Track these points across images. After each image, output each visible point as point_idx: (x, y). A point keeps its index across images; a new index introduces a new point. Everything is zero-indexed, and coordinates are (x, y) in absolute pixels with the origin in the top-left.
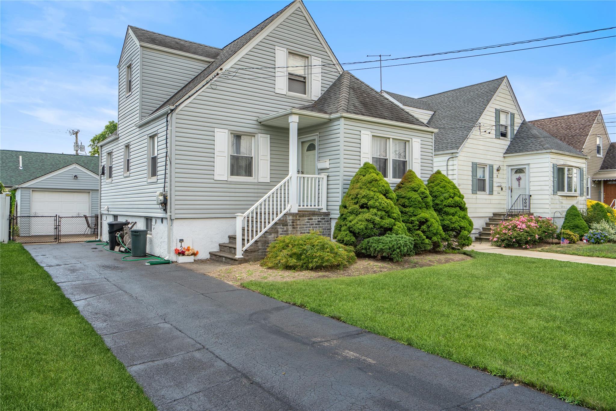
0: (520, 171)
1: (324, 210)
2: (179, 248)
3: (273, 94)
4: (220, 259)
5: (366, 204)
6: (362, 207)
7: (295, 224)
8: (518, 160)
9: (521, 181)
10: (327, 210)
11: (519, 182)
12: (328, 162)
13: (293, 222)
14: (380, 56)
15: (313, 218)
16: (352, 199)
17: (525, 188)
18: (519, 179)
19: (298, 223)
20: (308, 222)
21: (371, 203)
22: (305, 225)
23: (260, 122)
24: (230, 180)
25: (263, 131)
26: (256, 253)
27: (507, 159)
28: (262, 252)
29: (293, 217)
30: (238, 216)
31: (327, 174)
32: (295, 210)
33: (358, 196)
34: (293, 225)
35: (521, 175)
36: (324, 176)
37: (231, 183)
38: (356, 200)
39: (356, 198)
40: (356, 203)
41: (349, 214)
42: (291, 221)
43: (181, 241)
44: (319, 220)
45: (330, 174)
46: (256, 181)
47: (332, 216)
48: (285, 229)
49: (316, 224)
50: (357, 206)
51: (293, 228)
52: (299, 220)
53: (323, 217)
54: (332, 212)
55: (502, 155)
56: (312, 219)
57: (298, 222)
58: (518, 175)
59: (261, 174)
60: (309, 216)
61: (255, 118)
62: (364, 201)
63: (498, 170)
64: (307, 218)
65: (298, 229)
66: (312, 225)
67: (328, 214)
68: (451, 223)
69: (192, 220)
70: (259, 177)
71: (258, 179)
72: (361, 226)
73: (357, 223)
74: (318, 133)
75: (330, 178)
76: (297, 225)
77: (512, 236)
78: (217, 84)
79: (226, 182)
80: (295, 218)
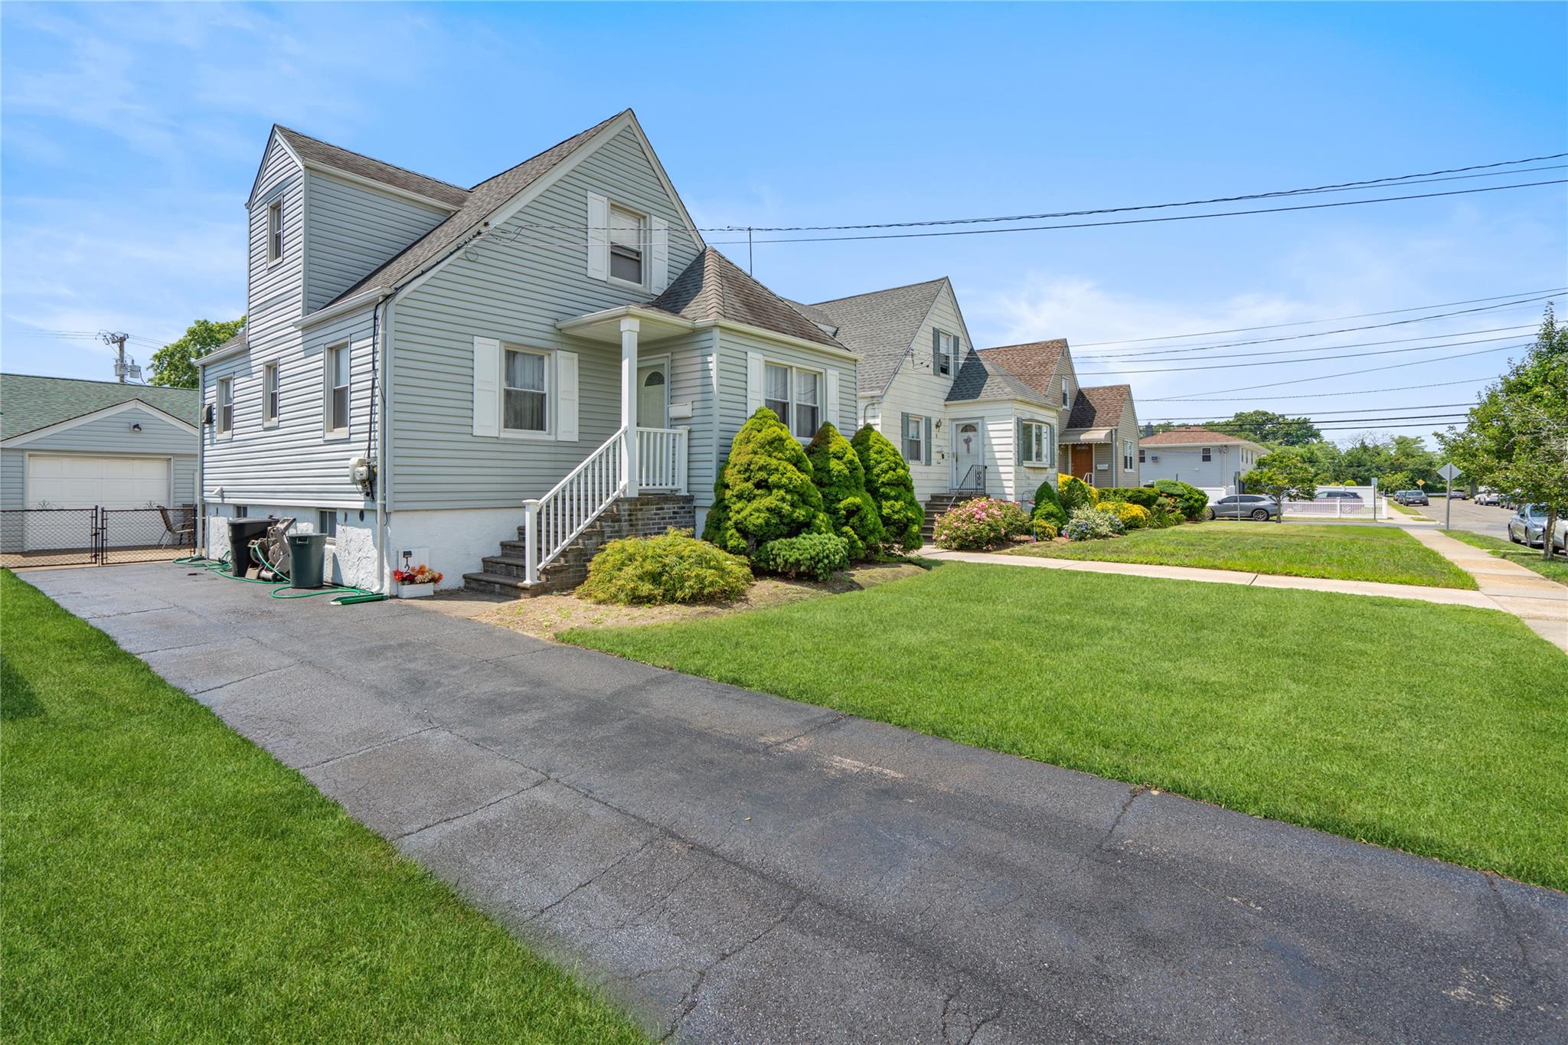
0: (968, 428)
1: (684, 493)
2: (403, 569)
3: (586, 279)
4: (490, 588)
5: (766, 481)
6: (758, 486)
7: (633, 518)
8: (966, 410)
9: (971, 444)
10: (688, 491)
11: (968, 446)
12: (690, 407)
13: (630, 515)
14: (750, 229)
15: (666, 506)
16: (739, 472)
17: (978, 455)
18: (967, 441)
19: (639, 517)
20: (656, 514)
21: (773, 479)
22: (652, 519)
23: (560, 330)
24: (503, 435)
25: (565, 347)
26: (563, 575)
27: (950, 409)
28: (575, 572)
29: (630, 505)
30: (529, 504)
31: (689, 427)
32: (634, 494)
33: (752, 467)
34: (631, 520)
35: (971, 434)
36: (682, 430)
37: (506, 442)
38: (747, 474)
39: (746, 470)
40: (747, 480)
41: (735, 499)
42: (626, 513)
43: (407, 554)
44: (676, 510)
45: (694, 428)
46: (552, 438)
47: (697, 503)
48: (616, 528)
49: (670, 518)
50: (750, 485)
51: (631, 525)
52: (641, 510)
53: (682, 505)
54: (697, 495)
55: (942, 402)
56: (663, 509)
57: (639, 515)
58: (966, 435)
59: (561, 427)
60: (658, 504)
61: (551, 322)
62: (762, 475)
63: (937, 426)
64: (654, 507)
65: (640, 527)
66: (664, 518)
67: (689, 499)
68: (893, 512)
69: (426, 513)
70: (559, 431)
71: (556, 434)
72: (758, 519)
73: (751, 515)
74: (669, 354)
75: (694, 435)
76: (637, 519)
77: (969, 532)
78: (479, 251)
79: (495, 440)
80: (633, 507)
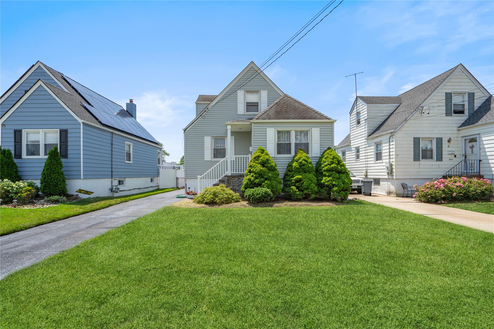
0: (473, 140)
2: (188, 191)
3: (237, 115)
6: (249, 172)
7: (229, 181)
8: (470, 131)
9: (474, 149)
11: (472, 150)
13: (228, 180)
15: (241, 178)
17: (477, 154)
18: (472, 147)
19: (231, 181)
20: (237, 180)
22: (236, 182)
27: (461, 132)
30: (198, 177)
32: (231, 174)
34: (228, 182)
35: (474, 143)
36: (249, 155)
37: (214, 161)
43: (189, 188)
51: (228, 183)
52: (232, 179)
55: (456, 129)
56: (240, 179)
57: (231, 180)
58: (471, 144)
60: (238, 177)
61: (226, 129)
63: (449, 141)
64: (237, 178)
65: (231, 184)
69: (195, 179)
76: (230, 182)
77: (428, 194)
78: (205, 115)
79: (211, 161)
80: (229, 178)
